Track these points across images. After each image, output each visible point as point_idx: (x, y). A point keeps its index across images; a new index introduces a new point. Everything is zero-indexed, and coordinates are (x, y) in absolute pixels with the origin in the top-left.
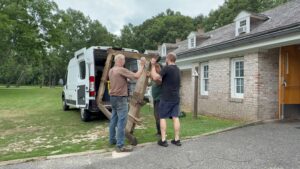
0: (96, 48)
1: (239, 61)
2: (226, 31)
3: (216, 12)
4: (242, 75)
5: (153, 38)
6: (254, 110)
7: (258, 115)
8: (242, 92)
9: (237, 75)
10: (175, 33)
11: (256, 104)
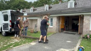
0: (11, 10)
1: (52, 18)
2: (41, 9)
3: (36, 2)
4: (52, 21)
5: (15, 7)
6: (55, 30)
7: (56, 31)
8: (52, 25)
9: (51, 21)
10: (23, 6)
11: (56, 28)
